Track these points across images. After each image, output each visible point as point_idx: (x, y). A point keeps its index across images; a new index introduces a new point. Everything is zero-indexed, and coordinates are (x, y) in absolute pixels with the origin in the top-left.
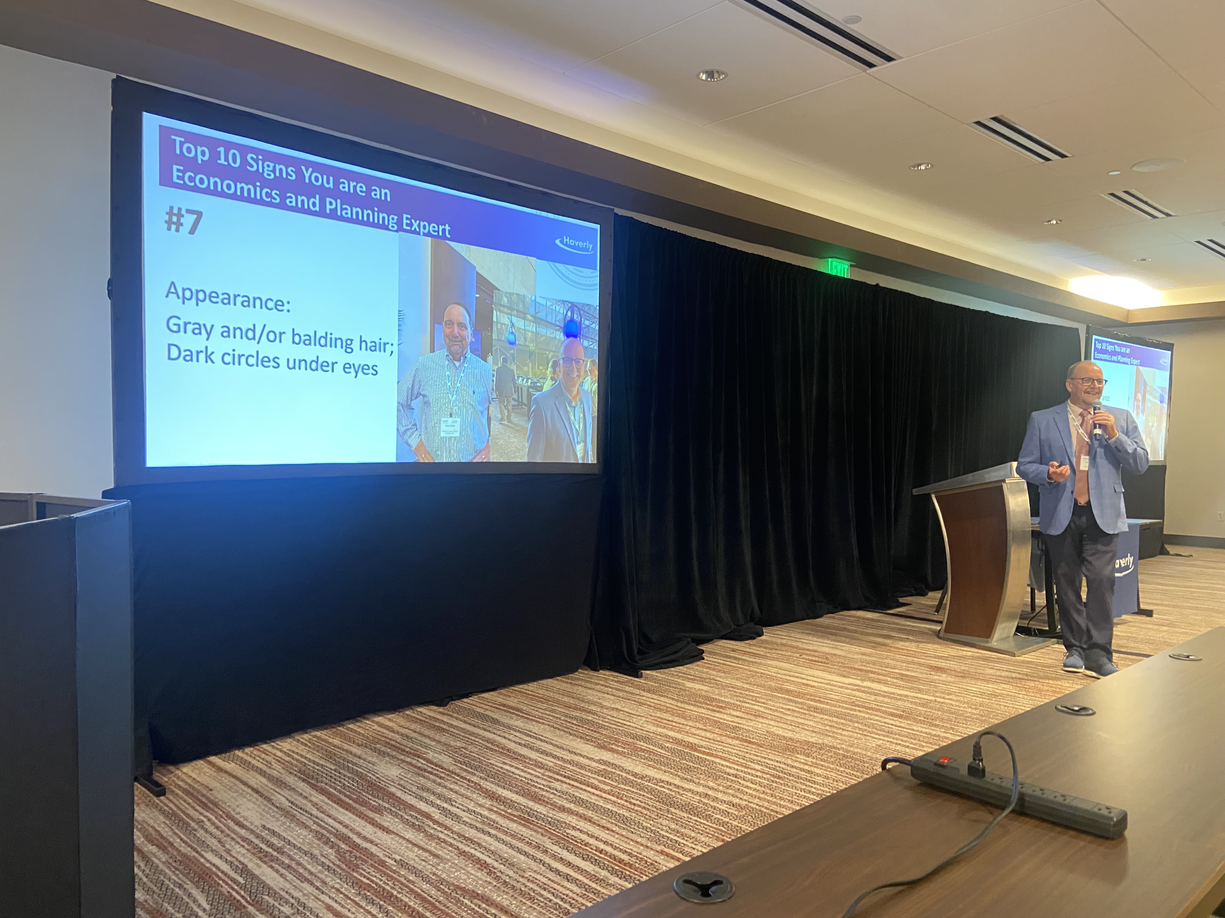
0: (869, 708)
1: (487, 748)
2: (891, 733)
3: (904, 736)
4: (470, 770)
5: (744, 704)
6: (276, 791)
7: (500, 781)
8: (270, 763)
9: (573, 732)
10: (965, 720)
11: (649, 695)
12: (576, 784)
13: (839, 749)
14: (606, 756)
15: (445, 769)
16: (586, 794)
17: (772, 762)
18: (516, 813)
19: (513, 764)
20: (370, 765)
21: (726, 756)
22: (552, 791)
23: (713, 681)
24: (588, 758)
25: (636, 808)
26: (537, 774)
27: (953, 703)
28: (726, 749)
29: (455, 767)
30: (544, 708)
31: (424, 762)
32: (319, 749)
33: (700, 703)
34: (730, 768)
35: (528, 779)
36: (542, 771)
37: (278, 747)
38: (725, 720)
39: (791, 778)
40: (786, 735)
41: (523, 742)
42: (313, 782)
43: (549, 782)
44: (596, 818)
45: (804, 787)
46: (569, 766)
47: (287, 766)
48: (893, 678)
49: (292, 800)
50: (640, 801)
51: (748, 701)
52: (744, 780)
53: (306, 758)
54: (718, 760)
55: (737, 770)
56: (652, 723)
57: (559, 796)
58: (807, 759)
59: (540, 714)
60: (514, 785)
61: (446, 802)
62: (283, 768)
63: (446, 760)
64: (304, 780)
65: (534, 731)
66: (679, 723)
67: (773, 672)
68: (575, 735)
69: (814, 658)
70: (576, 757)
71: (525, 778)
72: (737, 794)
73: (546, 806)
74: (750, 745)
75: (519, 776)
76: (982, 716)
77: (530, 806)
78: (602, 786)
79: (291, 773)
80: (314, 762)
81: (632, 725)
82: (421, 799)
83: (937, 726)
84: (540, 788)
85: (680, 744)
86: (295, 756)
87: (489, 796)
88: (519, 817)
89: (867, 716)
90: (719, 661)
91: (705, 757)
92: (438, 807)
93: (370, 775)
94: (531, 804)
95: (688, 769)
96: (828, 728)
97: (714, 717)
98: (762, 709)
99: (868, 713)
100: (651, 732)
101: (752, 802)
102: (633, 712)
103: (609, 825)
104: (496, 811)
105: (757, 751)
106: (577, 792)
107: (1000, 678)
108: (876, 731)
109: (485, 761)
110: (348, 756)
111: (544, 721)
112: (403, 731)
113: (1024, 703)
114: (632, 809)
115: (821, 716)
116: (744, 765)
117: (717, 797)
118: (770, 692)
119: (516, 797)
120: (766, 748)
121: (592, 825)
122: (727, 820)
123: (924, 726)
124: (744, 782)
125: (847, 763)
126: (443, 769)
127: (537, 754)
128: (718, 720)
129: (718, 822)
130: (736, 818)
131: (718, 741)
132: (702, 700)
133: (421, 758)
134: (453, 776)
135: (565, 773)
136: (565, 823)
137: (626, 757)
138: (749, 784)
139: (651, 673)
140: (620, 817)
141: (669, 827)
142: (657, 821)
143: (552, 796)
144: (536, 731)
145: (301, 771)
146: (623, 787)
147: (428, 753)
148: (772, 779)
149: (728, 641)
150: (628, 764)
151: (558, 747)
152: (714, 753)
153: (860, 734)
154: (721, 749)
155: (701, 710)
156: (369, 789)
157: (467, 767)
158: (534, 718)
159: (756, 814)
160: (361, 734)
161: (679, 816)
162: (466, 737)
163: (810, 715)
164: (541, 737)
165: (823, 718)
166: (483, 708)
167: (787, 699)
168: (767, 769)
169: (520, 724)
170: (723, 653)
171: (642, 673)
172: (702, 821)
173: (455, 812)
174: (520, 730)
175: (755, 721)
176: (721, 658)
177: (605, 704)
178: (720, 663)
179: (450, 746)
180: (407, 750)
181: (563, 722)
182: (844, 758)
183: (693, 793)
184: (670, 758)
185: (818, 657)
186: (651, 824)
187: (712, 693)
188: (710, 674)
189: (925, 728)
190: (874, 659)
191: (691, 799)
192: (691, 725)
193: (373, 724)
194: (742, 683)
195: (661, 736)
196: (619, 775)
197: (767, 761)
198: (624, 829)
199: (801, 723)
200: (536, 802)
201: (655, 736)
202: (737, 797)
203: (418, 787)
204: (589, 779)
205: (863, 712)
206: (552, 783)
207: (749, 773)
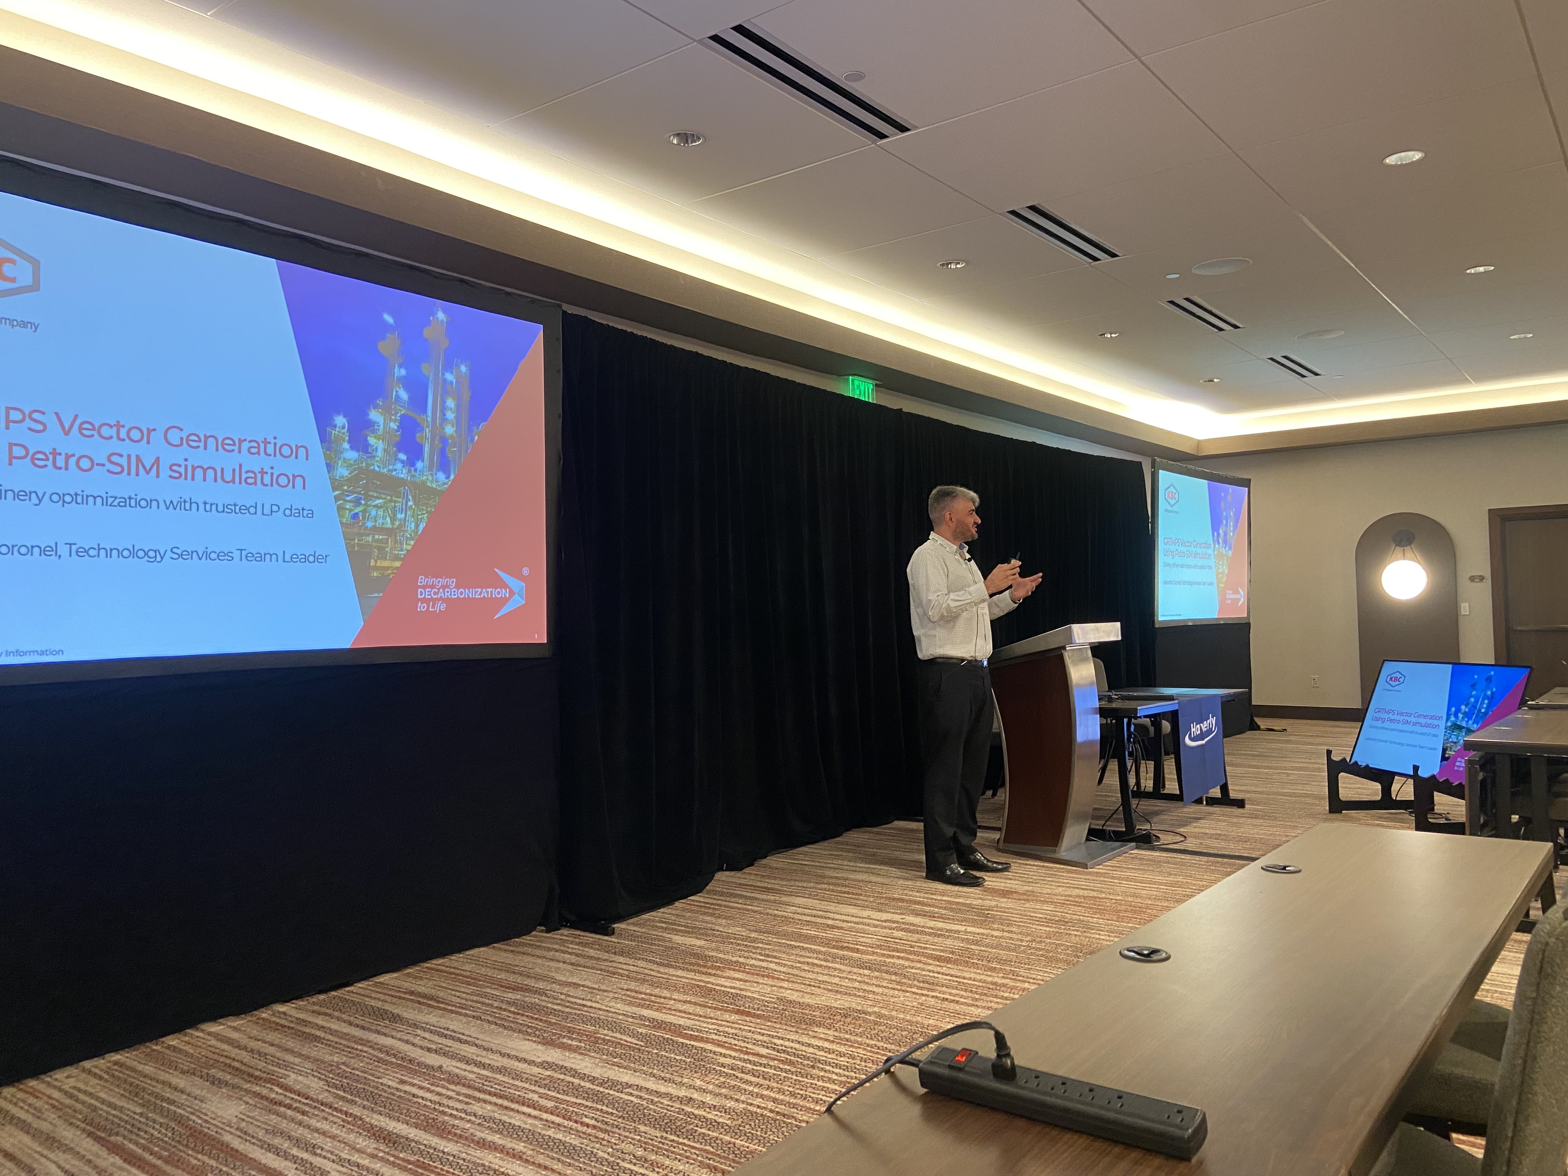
0: (911, 953)
1: (379, 1060)
2: (937, 985)
4: (349, 1097)
5: (748, 961)
6: (42, 1155)
7: (393, 1110)
8: (40, 1111)
9: (511, 1024)
10: (1029, 958)
11: (621, 959)
12: (506, 1103)
13: (870, 1014)
14: (554, 1055)
15: (312, 1099)
16: (518, 1116)
17: (781, 1042)
18: (412, 1158)
19: (415, 1081)
20: (197, 1101)
21: (720, 1038)
23: (710, 932)
24: (525, 1060)
25: (589, 1131)
26: (450, 1093)
27: (1014, 936)
28: (721, 1029)
29: (326, 1094)
30: (469, 992)
31: (280, 1091)
32: (119, 1082)
33: (691, 964)
34: (725, 1056)
35: (435, 1103)
36: (458, 1088)
37: (55, 1083)
38: (722, 986)
39: (806, 1062)
40: (802, 1001)
41: (433, 1047)
42: (103, 1135)
43: (467, 1103)
44: (530, 1152)
45: (822, 1074)
46: (498, 1076)
47: (66, 1114)
48: (940, 908)
49: (65, 1165)
50: (596, 1120)
51: (754, 956)
52: (743, 1072)
53: (98, 1099)
54: (709, 1047)
55: (734, 1058)
56: (622, 1000)
58: (828, 1032)
59: (464, 1001)
60: (413, 1115)
61: (307, 1151)
62: (59, 1118)
63: (315, 1086)
64: (90, 1135)
65: (451, 1027)
66: (660, 997)
68: (511, 1029)
69: (844, 889)
70: (509, 1060)
71: (431, 1101)
72: (732, 1093)
73: (457, 1142)
74: (753, 1020)
75: (423, 1098)
76: (1048, 951)
77: (433, 1145)
78: (543, 1102)
79: (71, 1124)
80: (110, 1105)
81: (594, 1005)
82: (269, 1148)
83: (994, 969)
84: (451, 1115)
85: (659, 1027)
86: (82, 1097)
87: (374, 1135)
88: (417, 1164)
89: (907, 964)
90: (719, 902)
91: (692, 1043)
92: (295, 1159)
93: (194, 1118)
94: (435, 1141)
95: (668, 1064)
96: (856, 985)
97: (709, 982)
98: (772, 966)
99: (908, 959)
100: (619, 1014)
101: (751, 1104)
102: (597, 986)
103: (548, 1163)
104: (382, 1157)
105: (763, 1027)
106: (506, 1115)
107: (1071, 899)
108: (918, 984)
109: (374, 1081)
110: (164, 1091)
111: (467, 1012)
112: (253, 1044)
113: (1099, 930)
114: (584, 1133)
115: (848, 969)
116: (745, 1049)
117: (704, 1101)
118: (784, 941)
119: (413, 1133)
120: (775, 1022)
121: (523, 1164)
122: (715, 1134)
123: (978, 971)
124: (743, 1075)
125: (880, 1033)
126: (306, 1099)
127: (454, 1063)
128: (714, 987)
129: (703, 1139)
130: (728, 1130)
131: (711, 1018)
132: (694, 961)
133: (278, 1085)
134: (322, 1108)
135: (492, 1087)
136: (483, 1165)
137: (583, 1054)
138: (749, 1077)
139: (628, 927)
140: (565, 1148)
141: (634, 1155)
142: (618, 1147)
143: (469, 1125)
144: (456, 1029)
145: (86, 1120)
146: (574, 1100)
147: (289, 1076)
148: (781, 1066)
149: (733, 873)
150: (584, 1064)
151: (485, 1049)
152: (704, 1036)
153: (898, 990)
154: (714, 1029)
155: (691, 975)
156: (190, 1140)
157: (344, 1091)
158: (453, 1008)
159: (757, 1121)
160: (187, 1054)
161: (649, 1136)
162: (348, 1047)
163: (835, 969)
164: (461, 1036)
165: (851, 972)
166: (379, 999)
167: (806, 948)
168: (775, 1053)
169: (432, 1018)
170: (725, 890)
171: (614, 928)
172: (681, 1140)
173: (318, 1165)
174: (432, 1028)
175: (762, 984)
176: (722, 898)
177: (559, 977)
178: (720, 905)
179: (323, 1062)
180: (257, 1073)
181: (495, 1011)
182: (876, 1027)
183: (671, 1099)
184: (643, 1050)
185: (848, 887)
186: (608, 1154)
187: (708, 949)
188: (707, 922)
189: (979, 974)
190: (918, 884)
191: (669, 1108)
192: (676, 997)
193: (209, 1038)
194: (748, 932)
195: (633, 1017)
196: (569, 1082)
197: (776, 1041)
198: (570, 1165)
199: (823, 982)
200: (442, 1137)
201: (625, 1018)
202: (731, 1098)
203: (267, 1130)
204: (525, 1093)
205: (902, 958)
206: (471, 1106)
207: (750, 1061)
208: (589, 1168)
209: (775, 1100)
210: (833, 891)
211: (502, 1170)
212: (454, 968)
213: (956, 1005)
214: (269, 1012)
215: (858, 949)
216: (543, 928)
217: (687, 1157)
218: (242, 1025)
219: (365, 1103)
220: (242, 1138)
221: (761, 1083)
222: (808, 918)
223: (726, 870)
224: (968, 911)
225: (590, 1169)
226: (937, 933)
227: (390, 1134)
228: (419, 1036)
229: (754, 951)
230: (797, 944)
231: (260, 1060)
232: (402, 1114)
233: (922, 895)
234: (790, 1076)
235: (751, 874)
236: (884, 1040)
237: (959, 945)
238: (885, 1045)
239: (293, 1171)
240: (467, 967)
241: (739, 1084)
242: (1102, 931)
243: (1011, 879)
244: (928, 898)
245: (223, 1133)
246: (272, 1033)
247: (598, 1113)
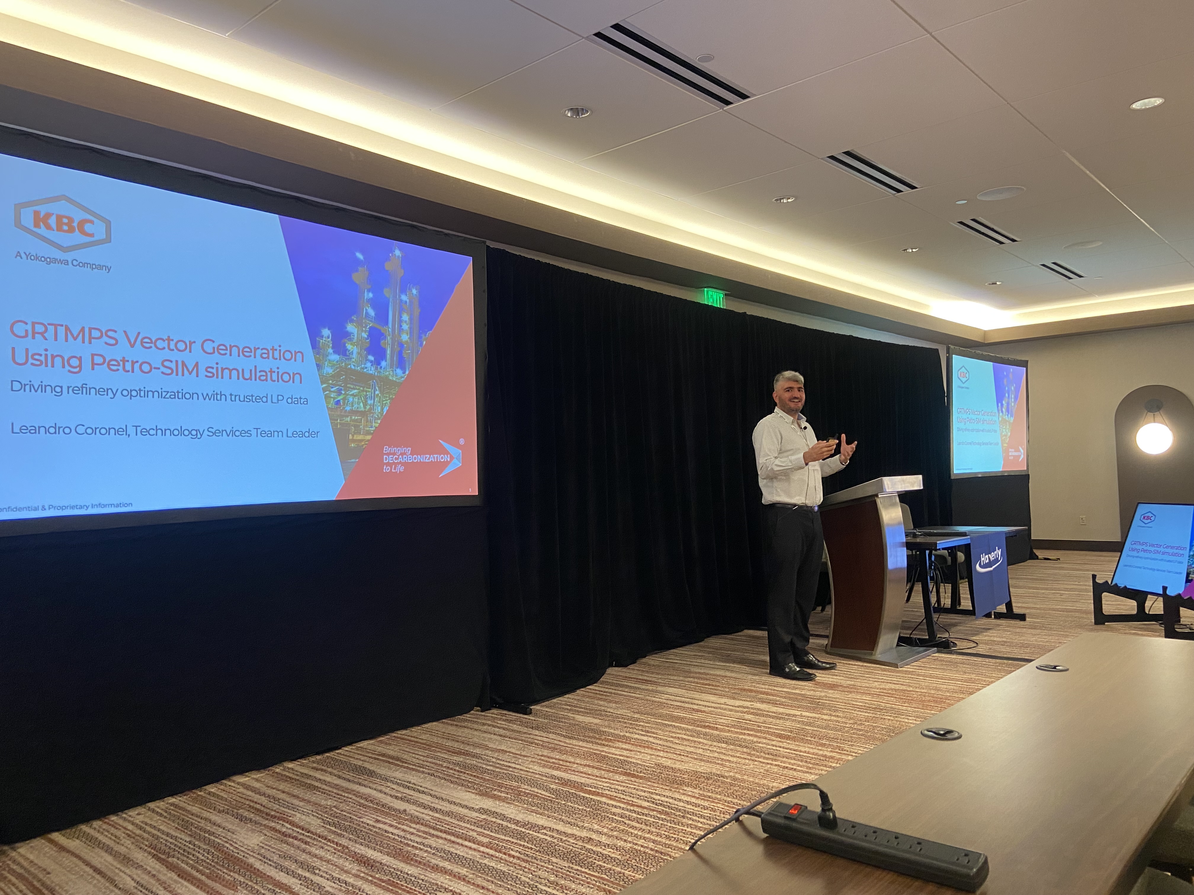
0: (758, 731)
1: (361, 805)
2: (779, 756)
3: (791, 758)
4: (339, 831)
5: (632, 736)
6: (121, 870)
7: (371, 841)
8: (119, 838)
9: (455, 780)
11: (537, 732)
12: (453, 838)
13: (727, 777)
14: (487, 804)
15: (312, 833)
16: (462, 849)
17: (658, 797)
18: (385, 878)
19: (387, 821)
20: (229, 834)
21: (612, 794)
22: (426, 849)
23: (603, 713)
24: (467, 807)
25: (515, 861)
26: (412, 830)
27: (839, 719)
28: (613, 786)
29: (323, 829)
30: (425, 755)
31: (289, 826)
32: (174, 818)
33: (589, 737)
34: (616, 807)
35: (401, 837)
36: (418, 826)
37: (130, 819)
38: (613, 754)
39: (678, 813)
40: (674, 766)
41: (400, 795)
42: (163, 857)
43: (424, 838)
45: (690, 822)
46: (447, 818)
47: (137, 841)
48: (781, 697)
49: (138, 879)
50: (519, 852)
51: (637, 732)
52: (629, 820)
53: (159, 830)
54: (604, 800)
55: (623, 809)
56: (538, 763)
57: (433, 854)
58: (695, 791)
59: (421, 762)
60: (385, 846)
61: (308, 871)
62: (133, 843)
63: (314, 823)
64: (154, 856)
65: (412, 781)
66: (566, 761)
67: (663, 698)
68: (456, 783)
69: (706, 682)
70: (455, 807)
71: (398, 836)
72: (621, 835)
73: (417, 867)
74: (637, 780)
75: (392, 834)
76: (867, 732)
77: (400, 868)
78: (481, 838)
79: (141, 848)
80: (168, 835)
81: (518, 766)
82: (282, 869)
83: (823, 745)
84: (413, 846)
85: (566, 785)
86: (148, 828)
87: (357, 860)
88: (388, 882)
89: (755, 739)
90: (610, 690)
91: (591, 797)
92: (300, 877)
93: (227, 845)
94: (401, 865)
95: (573, 812)
96: (716, 755)
97: (603, 751)
98: (651, 739)
99: (756, 736)
100: (536, 774)
101: (636, 844)
102: (519, 753)
103: (485, 884)
104: (363, 877)
105: (644, 785)
106: (453, 847)
107: (885, 691)
108: (764, 755)
109: (357, 820)
110: (206, 825)
111: (424, 770)
112: (270, 792)
113: (907, 716)
114: (511, 862)
115: (710, 743)
116: (631, 802)
117: (600, 840)
118: (660, 721)
119: (386, 859)
120: (654, 782)
121: (466, 884)
122: (609, 866)
123: (812, 746)
124: (630, 822)
125: (735, 792)
126: (308, 832)
127: (414, 807)
128: (607, 754)
129: (600, 869)
130: (619, 863)
131: (605, 778)
132: (591, 734)
133: (287, 822)
134: (320, 839)
135: (442, 826)
136: (437, 884)
137: (509, 803)
138: (634, 824)
139: (541, 708)
140: (497, 873)
141: (548, 880)
142: (536, 873)
143: (426, 854)
144: (415, 782)
145: (151, 845)
146: (503, 837)
147: (295, 815)
148: (659, 815)
149: (620, 669)
150: (510, 811)
151: (437, 798)
152: (600, 791)
153: (748, 759)
154: (608, 787)
155: (590, 745)
156: (225, 862)
157: (335, 827)
158: (414, 767)
159: (641, 857)
160: (222, 798)
161: (559, 866)
162: (338, 794)
163: (700, 743)
164: (419, 788)
165: (712, 745)
166: (360, 760)
167: (677, 727)
168: (654, 806)
169: (398, 774)
170: (615, 682)
171: (531, 709)
172: (583, 870)
173: (317, 882)
174: (398, 781)
175: (644, 753)
176: (612, 687)
177: (491, 745)
178: (611, 693)
179: (320, 805)
180: (273, 813)
181: (444, 769)
182: (732, 787)
183: (575, 838)
184: (554, 801)
185: (709, 680)
186: (529, 878)
187: (602, 725)
188: (601, 706)
189: (812, 748)
190: (763, 678)
191: (574, 845)
192: (579, 762)
193: (238, 787)
194: (632, 713)
195: (546, 777)
196: (500, 824)
197: (654, 796)
198: (500, 886)
199: (690, 752)
200: (407, 863)
201: (540, 777)
202: (621, 839)
203: (280, 855)
204: (467, 831)
205: (751, 735)
206: (427, 840)
207: (635, 811)
208: (514, 889)
209: (654, 841)
210: (697, 683)
211: (451, 888)
212: (414, 737)
213: (794, 772)
214: (281, 768)
215: (717, 728)
216: (479, 708)
217: (588, 883)
218: (262, 777)
219: (351, 836)
220: (262, 861)
221: (643, 828)
222: (679, 704)
223: (616, 666)
224: (803, 700)
225: (516, 889)
226: (778, 717)
227: (368, 859)
228: (389, 787)
229: (637, 728)
230: (670, 723)
231: (274, 803)
232: (377, 844)
233: (767, 687)
234: (666, 823)
235: (634, 669)
236: (738, 798)
237: (796, 725)
238: (739, 802)
239: (299, 886)
240: (423, 737)
241: (627, 829)
242: (910, 716)
243: (836, 676)
244: (771, 690)
245: (248, 856)
246: (283, 784)
247: (521, 848)
